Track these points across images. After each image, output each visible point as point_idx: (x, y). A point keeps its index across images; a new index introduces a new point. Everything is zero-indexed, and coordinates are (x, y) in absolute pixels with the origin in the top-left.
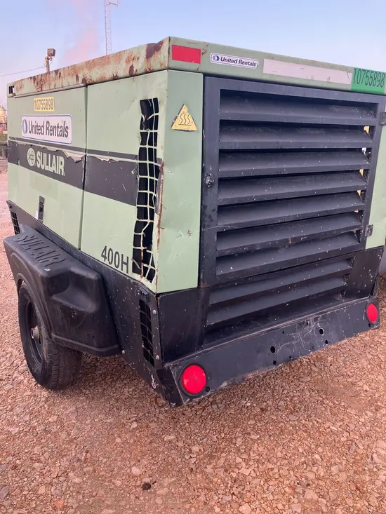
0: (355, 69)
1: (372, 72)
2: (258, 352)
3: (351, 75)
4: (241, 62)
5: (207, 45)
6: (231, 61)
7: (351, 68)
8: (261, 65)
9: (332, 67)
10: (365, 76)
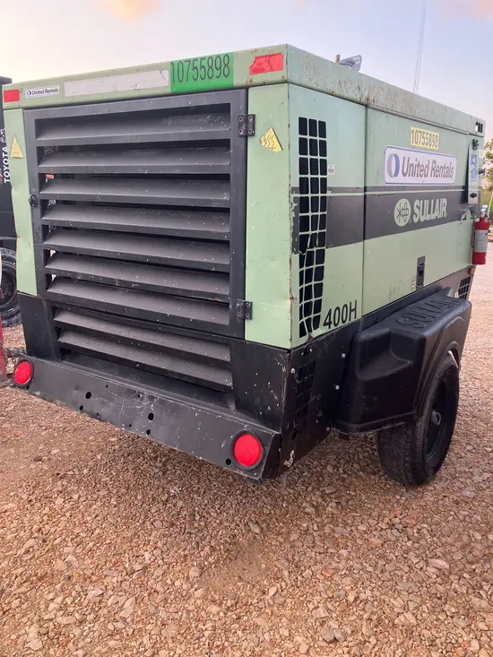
0: (172, 63)
1: (203, 59)
2: (77, 388)
3: (167, 74)
4: (47, 91)
5: (22, 84)
6: (40, 92)
7: (166, 64)
8: (63, 91)
9: (138, 70)
10: (191, 67)
